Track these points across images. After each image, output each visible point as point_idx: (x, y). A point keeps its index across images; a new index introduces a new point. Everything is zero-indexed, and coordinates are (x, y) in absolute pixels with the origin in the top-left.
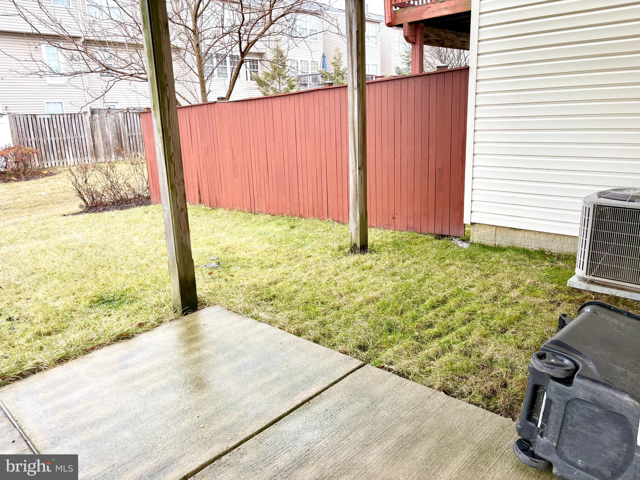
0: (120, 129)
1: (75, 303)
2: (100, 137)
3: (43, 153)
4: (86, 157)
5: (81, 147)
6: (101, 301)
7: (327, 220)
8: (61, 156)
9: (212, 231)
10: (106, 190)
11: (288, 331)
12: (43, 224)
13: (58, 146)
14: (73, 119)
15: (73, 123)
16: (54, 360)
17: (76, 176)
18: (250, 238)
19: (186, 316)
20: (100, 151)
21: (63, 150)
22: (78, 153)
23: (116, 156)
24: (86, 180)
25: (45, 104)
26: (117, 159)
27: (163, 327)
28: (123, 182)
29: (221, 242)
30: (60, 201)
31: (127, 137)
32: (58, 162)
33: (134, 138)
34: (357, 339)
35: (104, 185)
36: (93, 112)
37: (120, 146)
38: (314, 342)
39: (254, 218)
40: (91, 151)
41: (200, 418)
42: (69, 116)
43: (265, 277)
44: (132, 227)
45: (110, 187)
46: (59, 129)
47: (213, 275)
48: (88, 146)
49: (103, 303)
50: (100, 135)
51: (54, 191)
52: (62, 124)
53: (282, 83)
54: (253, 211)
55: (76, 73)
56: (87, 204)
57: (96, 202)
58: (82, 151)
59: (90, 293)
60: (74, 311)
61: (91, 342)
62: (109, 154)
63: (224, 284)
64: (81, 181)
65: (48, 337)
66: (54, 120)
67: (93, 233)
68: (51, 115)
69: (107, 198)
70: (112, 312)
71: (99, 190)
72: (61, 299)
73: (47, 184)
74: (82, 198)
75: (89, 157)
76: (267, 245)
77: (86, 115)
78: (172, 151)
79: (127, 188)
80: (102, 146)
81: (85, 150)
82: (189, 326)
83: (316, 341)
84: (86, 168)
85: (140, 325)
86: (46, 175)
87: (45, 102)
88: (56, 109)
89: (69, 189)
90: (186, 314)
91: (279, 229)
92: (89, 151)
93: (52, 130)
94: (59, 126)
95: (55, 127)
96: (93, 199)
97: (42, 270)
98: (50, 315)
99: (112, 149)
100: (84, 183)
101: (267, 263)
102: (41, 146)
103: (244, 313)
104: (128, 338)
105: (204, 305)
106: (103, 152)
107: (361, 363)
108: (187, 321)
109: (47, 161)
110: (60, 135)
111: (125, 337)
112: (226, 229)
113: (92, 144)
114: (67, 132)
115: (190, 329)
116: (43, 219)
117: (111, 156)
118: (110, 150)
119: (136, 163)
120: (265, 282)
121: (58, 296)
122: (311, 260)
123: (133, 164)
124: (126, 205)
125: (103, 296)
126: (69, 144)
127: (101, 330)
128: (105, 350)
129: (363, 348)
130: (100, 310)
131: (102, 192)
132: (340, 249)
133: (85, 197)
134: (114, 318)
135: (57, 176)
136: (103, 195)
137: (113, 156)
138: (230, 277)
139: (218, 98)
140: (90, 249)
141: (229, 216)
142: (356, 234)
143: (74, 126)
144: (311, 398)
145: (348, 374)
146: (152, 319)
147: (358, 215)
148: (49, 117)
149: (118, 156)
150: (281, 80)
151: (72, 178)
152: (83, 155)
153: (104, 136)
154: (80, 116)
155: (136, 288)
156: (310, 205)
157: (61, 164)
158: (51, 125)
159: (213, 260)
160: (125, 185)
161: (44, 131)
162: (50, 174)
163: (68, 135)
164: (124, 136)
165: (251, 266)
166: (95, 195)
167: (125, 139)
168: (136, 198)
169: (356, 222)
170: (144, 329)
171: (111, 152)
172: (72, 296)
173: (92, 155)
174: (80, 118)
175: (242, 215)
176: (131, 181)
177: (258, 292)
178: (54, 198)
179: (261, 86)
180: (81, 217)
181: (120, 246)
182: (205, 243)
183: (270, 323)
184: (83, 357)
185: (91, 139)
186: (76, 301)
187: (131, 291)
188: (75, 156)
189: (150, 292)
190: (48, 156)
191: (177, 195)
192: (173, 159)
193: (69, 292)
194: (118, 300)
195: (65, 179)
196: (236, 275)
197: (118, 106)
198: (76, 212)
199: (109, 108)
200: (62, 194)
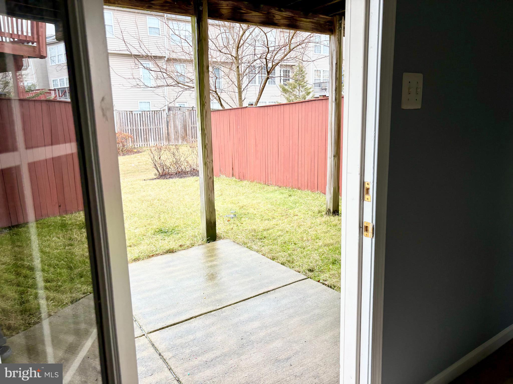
0: (186, 122)
1: (146, 232)
2: (172, 127)
3: (135, 138)
4: (162, 141)
5: (159, 134)
6: (161, 231)
7: (317, 192)
8: (146, 140)
9: (236, 195)
10: (172, 164)
11: (267, 257)
12: (131, 184)
13: (145, 132)
14: (156, 115)
15: (156, 117)
16: (132, 259)
17: (154, 154)
18: (260, 201)
19: (209, 243)
20: (171, 137)
21: (148, 135)
22: (157, 138)
23: (182, 140)
24: (160, 157)
25: (139, 103)
26: (183, 143)
27: (194, 248)
28: (184, 160)
29: (240, 202)
30: (143, 170)
31: (190, 128)
32: (144, 143)
33: (195, 128)
34: (309, 265)
35: (171, 161)
36: (169, 109)
37: (185, 134)
38: (281, 264)
39: (266, 188)
40: (166, 137)
41: (204, 294)
42: (153, 112)
43: (262, 226)
44: (186, 190)
45: (175, 163)
46: (146, 121)
47: (230, 222)
48: (164, 133)
49: (161, 233)
50: (172, 125)
51: (140, 164)
52: (149, 118)
53: (301, 91)
54: (267, 183)
55: (159, 87)
56: (159, 173)
57: (165, 172)
58: (160, 137)
59: (155, 227)
60: (145, 236)
61: (152, 252)
62: (177, 139)
63: (235, 228)
64: (156, 158)
65: (130, 248)
66: (144, 115)
67: (161, 192)
68: (142, 111)
69: (173, 170)
70: (166, 238)
71: (168, 164)
72: (138, 229)
73: (135, 159)
74: (156, 169)
75: (164, 141)
76: (270, 206)
77: (164, 112)
78: (207, 142)
79: (186, 164)
80: (173, 133)
81: (162, 136)
82: (209, 249)
83: (283, 264)
84: (160, 149)
85: (181, 246)
86: (136, 152)
87: (139, 102)
88: (145, 107)
89: (149, 163)
90: (209, 242)
91: (281, 196)
92: (164, 137)
93: (142, 122)
94: (146, 119)
95: (144, 120)
96: (164, 170)
97: (129, 212)
98: (132, 237)
99: (180, 136)
100: (158, 159)
101: (266, 217)
102: (134, 133)
103: (243, 244)
104: (173, 252)
105: (220, 238)
106: (173, 137)
107: (306, 277)
108: (208, 246)
109: (137, 143)
110: (147, 126)
111: (171, 251)
112: (245, 194)
113: (167, 131)
114: (151, 124)
115: (209, 250)
116: (131, 182)
117: (179, 140)
118: (178, 136)
119: (193, 146)
120: (261, 229)
121: (137, 227)
122: (296, 217)
123: (191, 148)
124: (184, 175)
125: (162, 228)
126: (152, 131)
127: (158, 246)
128: (159, 257)
129: (311, 271)
130: (159, 236)
131: (170, 166)
132: (319, 212)
133: (159, 168)
134: (166, 242)
135: (143, 153)
136: (170, 168)
137: (180, 141)
138: (240, 224)
139: (249, 104)
140: (158, 202)
141: (250, 186)
142: (330, 202)
143: (156, 119)
144: (269, 291)
145: (295, 282)
146: (188, 243)
147: (332, 188)
148: (141, 113)
149: (183, 141)
150: (301, 89)
151: (151, 156)
152: (160, 139)
153: (175, 126)
154: (160, 112)
155: (182, 226)
156: (306, 181)
157: (146, 145)
158: (141, 118)
159: (232, 213)
160: (185, 161)
161: (137, 122)
162: (138, 152)
163: (152, 126)
164: (189, 127)
165: (256, 219)
166: (165, 168)
167: (189, 129)
168: (192, 171)
169: (330, 193)
170: (182, 248)
171: (179, 138)
172: (144, 228)
173: (166, 140)
174: (160, 114)
175: (259, 185)
176: (189, 159)
177: (256, 234)
178: (139, 169)
179: (285, 93)
180: (155, 181)
181: (176, 200)
182: (229, 202)
183: (257, 252)
184: (147, 259)
185: (167, 129)
186: (146, 230)
187: (178, 227)
188: (155, 140)
189: (190, 229)
190: (138, 140)
191: (208, 169)
192: (207, 147)
193: (143, 225)
194: (170, 232)
195: (148, 156)
196: (244, 223)
197: (186, 105)
198: (152, 178)
199: (181, 106)
200: (144, 166)
